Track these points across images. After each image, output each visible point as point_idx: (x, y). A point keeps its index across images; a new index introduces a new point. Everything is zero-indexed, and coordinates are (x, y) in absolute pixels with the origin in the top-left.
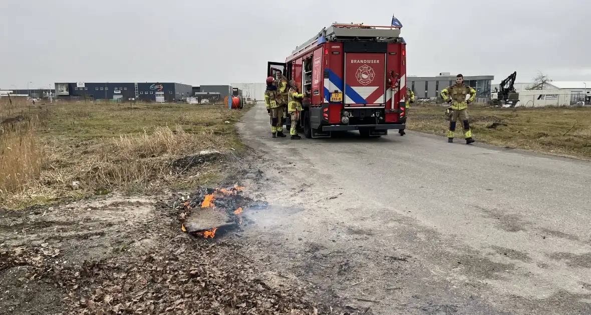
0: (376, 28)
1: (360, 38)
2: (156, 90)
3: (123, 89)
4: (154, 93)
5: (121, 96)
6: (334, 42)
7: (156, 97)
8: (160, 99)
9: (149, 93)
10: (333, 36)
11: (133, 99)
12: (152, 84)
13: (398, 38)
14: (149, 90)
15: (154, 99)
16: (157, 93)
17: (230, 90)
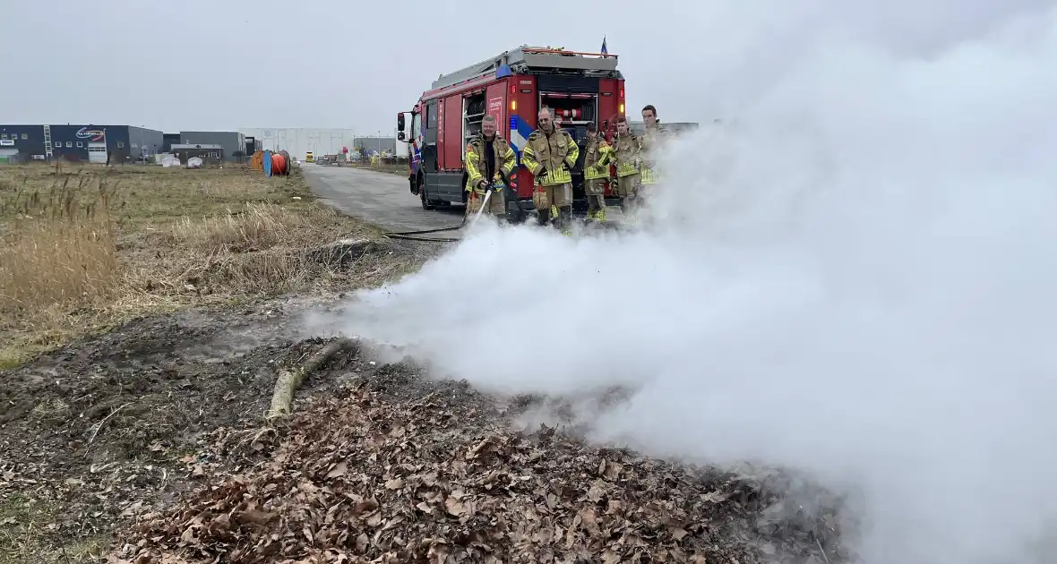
0: (584, 56)
1: (561, 69)
2: (90, 139)
3: (19, 137)
4: (86, 145)
5: (15, 152)
6: (523, 75)
7: (91, 153)
8: (98, 156)
9: (74, 145)
10: (523, 65)
11: (42, 157)
12: (79, 127)
13: (614, 71)
14: (74, 140)
15: (86, 157)
16: (91, 145)
17: (240, 140)
